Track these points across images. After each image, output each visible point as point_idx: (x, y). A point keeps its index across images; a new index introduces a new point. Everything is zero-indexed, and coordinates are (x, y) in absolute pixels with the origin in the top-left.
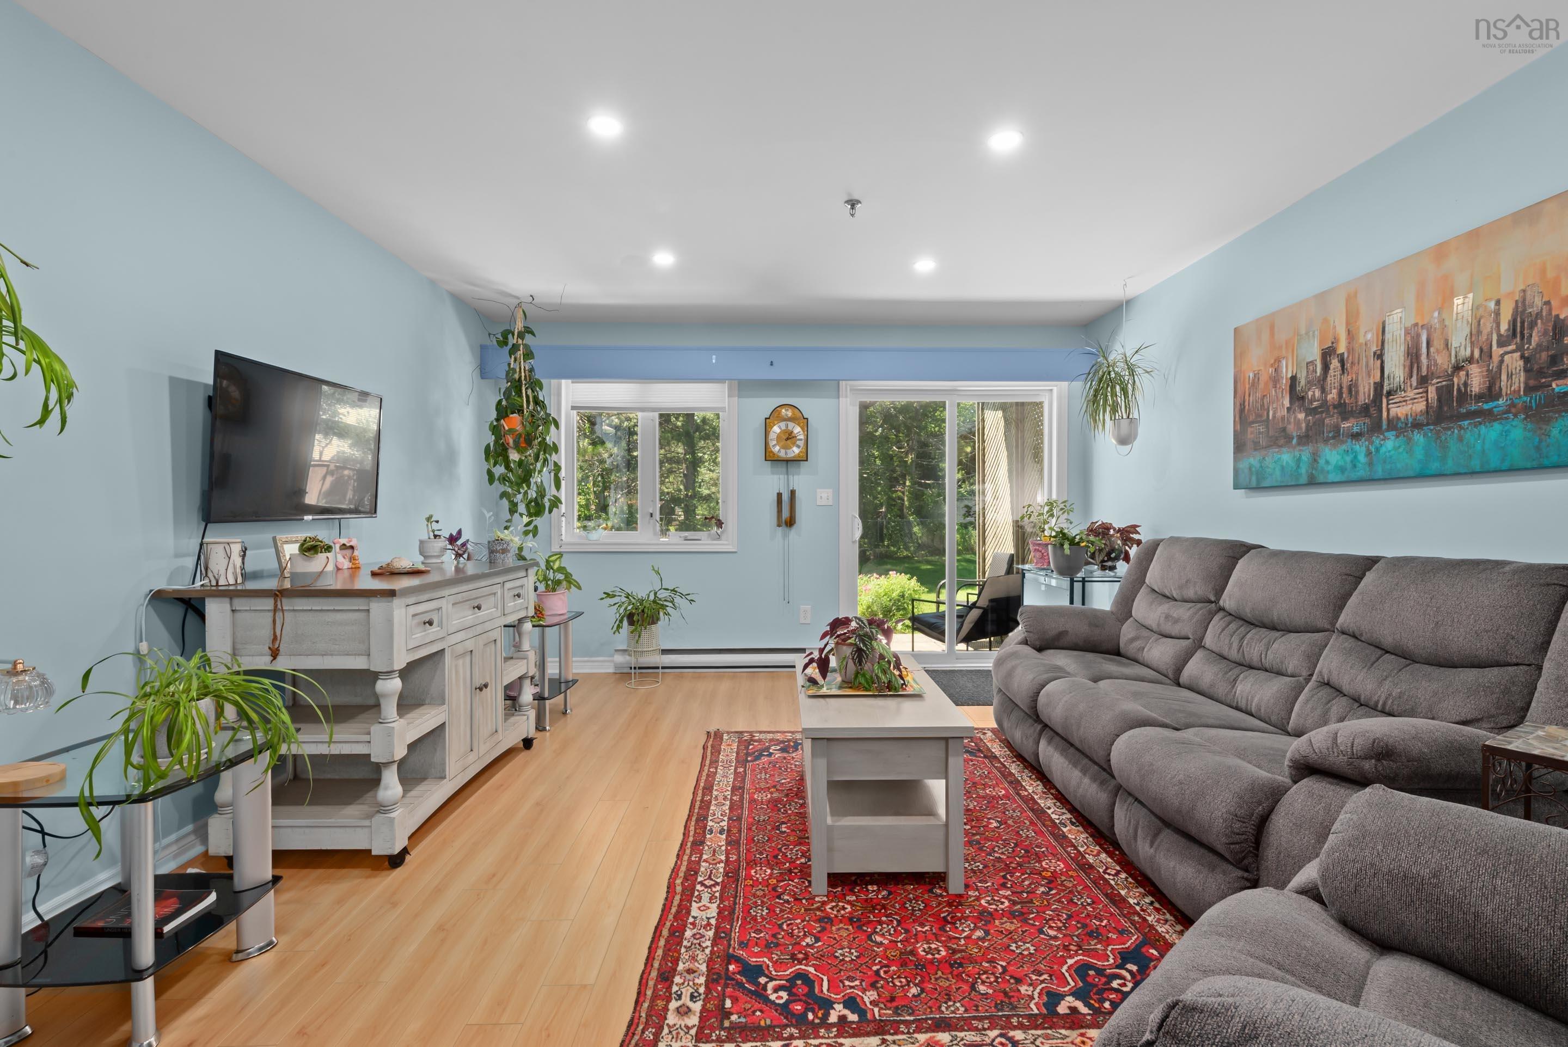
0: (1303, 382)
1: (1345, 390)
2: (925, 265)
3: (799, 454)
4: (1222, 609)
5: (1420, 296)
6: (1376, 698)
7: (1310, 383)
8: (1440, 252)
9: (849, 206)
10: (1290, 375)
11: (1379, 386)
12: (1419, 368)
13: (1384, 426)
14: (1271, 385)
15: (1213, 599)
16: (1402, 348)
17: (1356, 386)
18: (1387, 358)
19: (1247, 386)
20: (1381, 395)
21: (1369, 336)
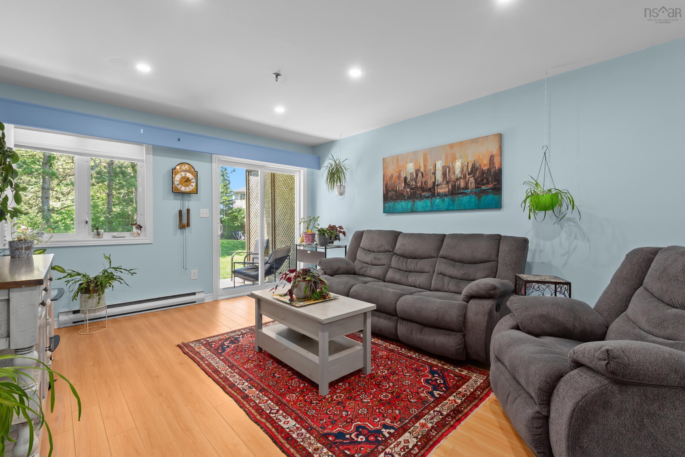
0: (409, 179)
1: (423, 183)
2: (280, 110)
3: (192, 190)
4: (395, 254)
5: (446, 158)
6: (458, 275)
7: (411, 180)
8: (452, 146)
9: (275, 76)
10: (404, 176)
11: (434, 183)
12: (446, 179)
13: (436, 195)
14: (397, 179)
15: (391, 250)
16: (441, 172)
17: (427, 182)
18: (436, 175)
19: (388, 178)
20: (435, 186)
21: (431, 167)
